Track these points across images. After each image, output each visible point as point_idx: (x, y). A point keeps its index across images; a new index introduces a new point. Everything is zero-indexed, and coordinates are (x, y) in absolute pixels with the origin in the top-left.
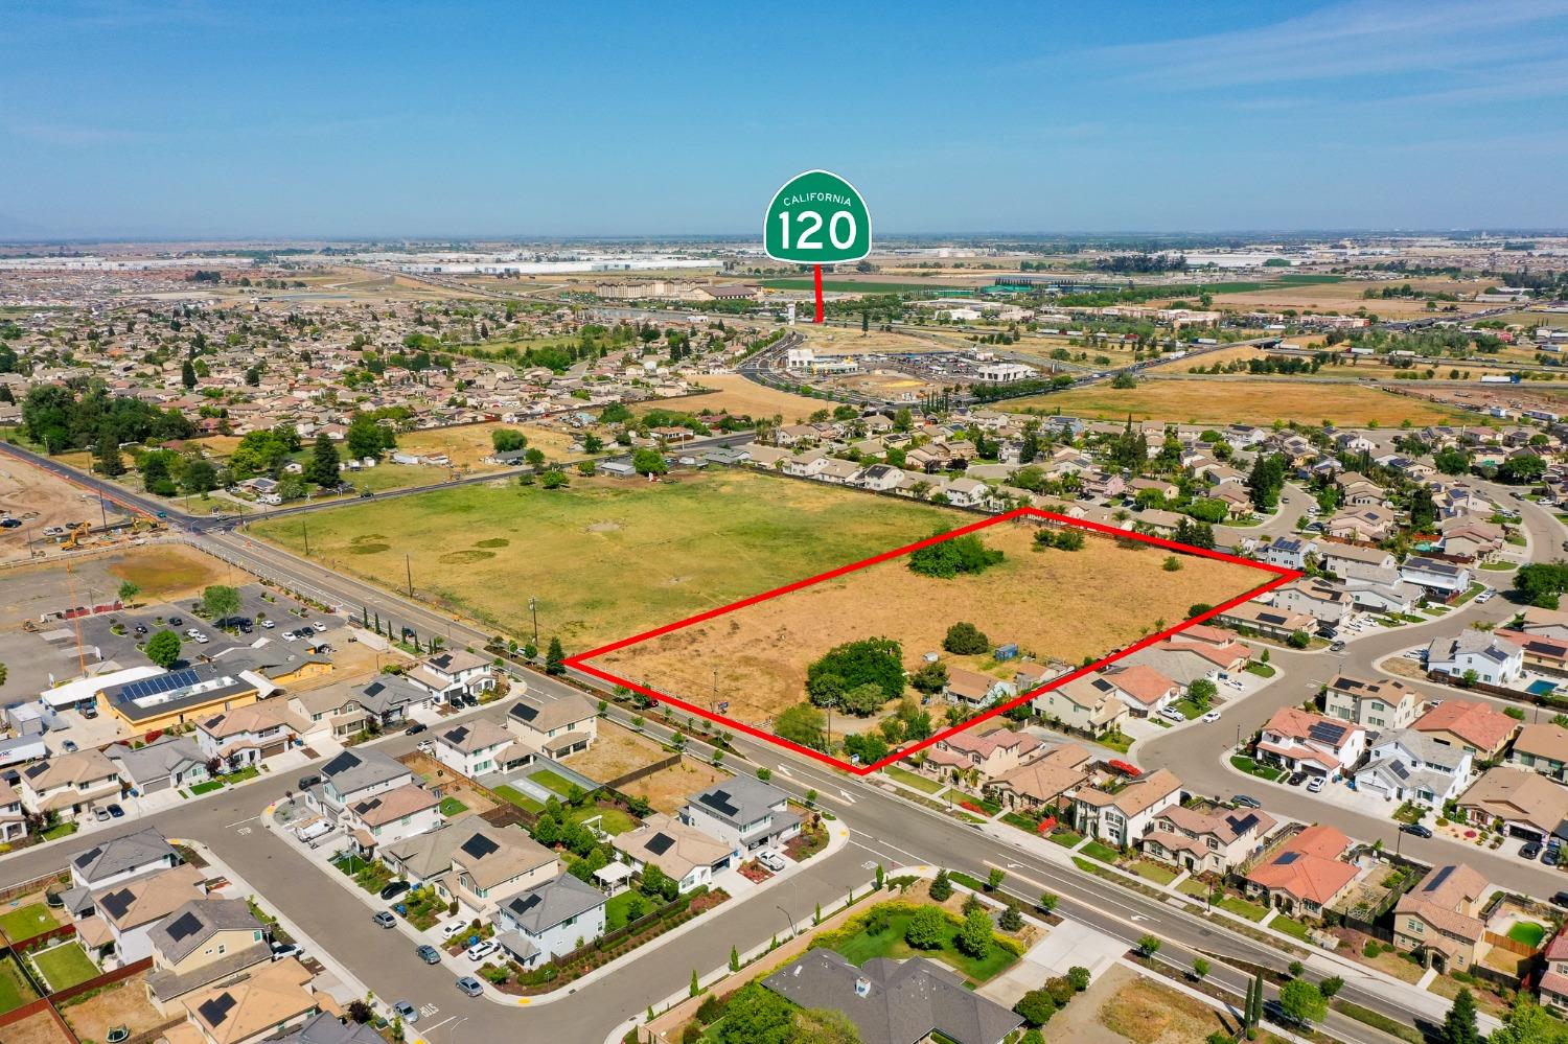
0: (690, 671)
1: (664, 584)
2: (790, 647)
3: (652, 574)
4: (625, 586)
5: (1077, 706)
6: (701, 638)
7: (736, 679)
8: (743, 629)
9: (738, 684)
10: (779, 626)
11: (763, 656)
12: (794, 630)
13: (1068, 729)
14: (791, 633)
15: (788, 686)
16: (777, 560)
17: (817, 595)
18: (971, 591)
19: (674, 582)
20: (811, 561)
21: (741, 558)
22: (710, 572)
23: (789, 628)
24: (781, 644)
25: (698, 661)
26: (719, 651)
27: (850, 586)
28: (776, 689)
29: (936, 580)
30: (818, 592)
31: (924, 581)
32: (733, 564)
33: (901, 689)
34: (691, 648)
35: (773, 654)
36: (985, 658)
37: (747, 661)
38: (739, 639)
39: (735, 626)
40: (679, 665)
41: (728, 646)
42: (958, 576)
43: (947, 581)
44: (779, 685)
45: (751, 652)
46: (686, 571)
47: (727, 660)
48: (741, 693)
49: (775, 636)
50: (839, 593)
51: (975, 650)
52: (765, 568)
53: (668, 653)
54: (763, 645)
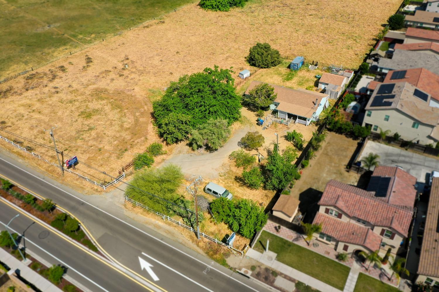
0: (46, 111)
1: (40, 30)
2: (133, 76)
3: (33, 23)
4: (10, 34)
5: (417, 123)
6: (60, 74)
7: (89, 116)
8: (95, 61)
9: (90, 121)
10: (123, 56)
11: (111, 87)
12: (134, 59)
13: (406, 145)
14: (133, 62)
15: (137, 121)
16: (117, 7)
17: (147, 29)
18: (244, 18)
19: (47, 28)
20: (138, 6)
21: (94, 8)
22: (74, 18)
23: (130, 57)
24: (126, 73)
25: (55, 98)
26: (75, 86)
27: (167, 20)
28: (126, 125)
29: (219, 13)
30: (147, 27)
31: (212, 14)
32: (89, 13)
33: (238, 113)
34: (51, 85)
35: (120, 84)
36: (283, 69)
37: (99, 94)
38: (94, 70)
39: (89, 60)
40: (37, 105)
41: (83, 80)
42: (231, 9)
43: (227, 13)
44: (129, 121)
45: (102, 84)
46: (57, 19)
47: (82, 94)
48: (93, 133)
49: (120, 66)
50: (161, 27)
51: (274, 64)
52: (110, 14)
53: (30, 93)
54: (112, 75)
